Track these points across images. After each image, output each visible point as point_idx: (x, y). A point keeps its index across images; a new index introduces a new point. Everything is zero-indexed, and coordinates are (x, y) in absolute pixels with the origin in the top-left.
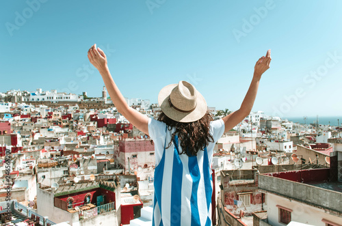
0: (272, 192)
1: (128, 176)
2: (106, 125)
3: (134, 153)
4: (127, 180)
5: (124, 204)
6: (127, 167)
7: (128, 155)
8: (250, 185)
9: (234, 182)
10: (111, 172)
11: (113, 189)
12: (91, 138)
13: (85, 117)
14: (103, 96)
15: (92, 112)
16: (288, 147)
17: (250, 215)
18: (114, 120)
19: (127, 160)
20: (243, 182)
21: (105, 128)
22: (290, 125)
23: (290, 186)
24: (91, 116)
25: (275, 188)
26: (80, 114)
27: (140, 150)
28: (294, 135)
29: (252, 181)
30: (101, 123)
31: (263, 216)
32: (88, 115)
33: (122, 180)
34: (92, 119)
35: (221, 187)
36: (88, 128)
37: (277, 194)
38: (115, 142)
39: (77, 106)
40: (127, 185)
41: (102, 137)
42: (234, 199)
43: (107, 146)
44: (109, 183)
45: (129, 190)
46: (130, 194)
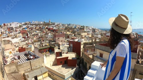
0: (99, 49)
1: (57, 44)
2: (50, 30)
3: (58, 38)
4: (57, 45)
5: (57, 52)
6: (57, 41)
7: (57, 38)
8: (91, 46)
9: (87, 46)
10: (53, 43)
11: (54, 48)
12: (47, 34)
13: (45, 28)
14: (50, 22)
15: (47, 27)
16: (99, 36)
17: (91, 54)
18: (53, 28)
19: (57, 39)
20: (89, 46)
21: (50, 31)
22: (100, 30)
23: (104, 47)
24: (46, 28)
25: (99, 48)
26: (44, 27)
27: (60, 37)
28: (101, 33)
29: (92, 46)
30: (49, 29)
31: (95, 55)
32: (46, 27)
33: (56, 45)
34: (47, 28)
35: (83, 47)
36: (46, 31)
37: (100, 50)
38: (53, 35)
39: (43, 25)
40: (57, 46)
41: (49, 33)
42: (87, 50)
43: (51, 36)
44: (52, 46)
45: (58, 47)
46: (58, 49)
